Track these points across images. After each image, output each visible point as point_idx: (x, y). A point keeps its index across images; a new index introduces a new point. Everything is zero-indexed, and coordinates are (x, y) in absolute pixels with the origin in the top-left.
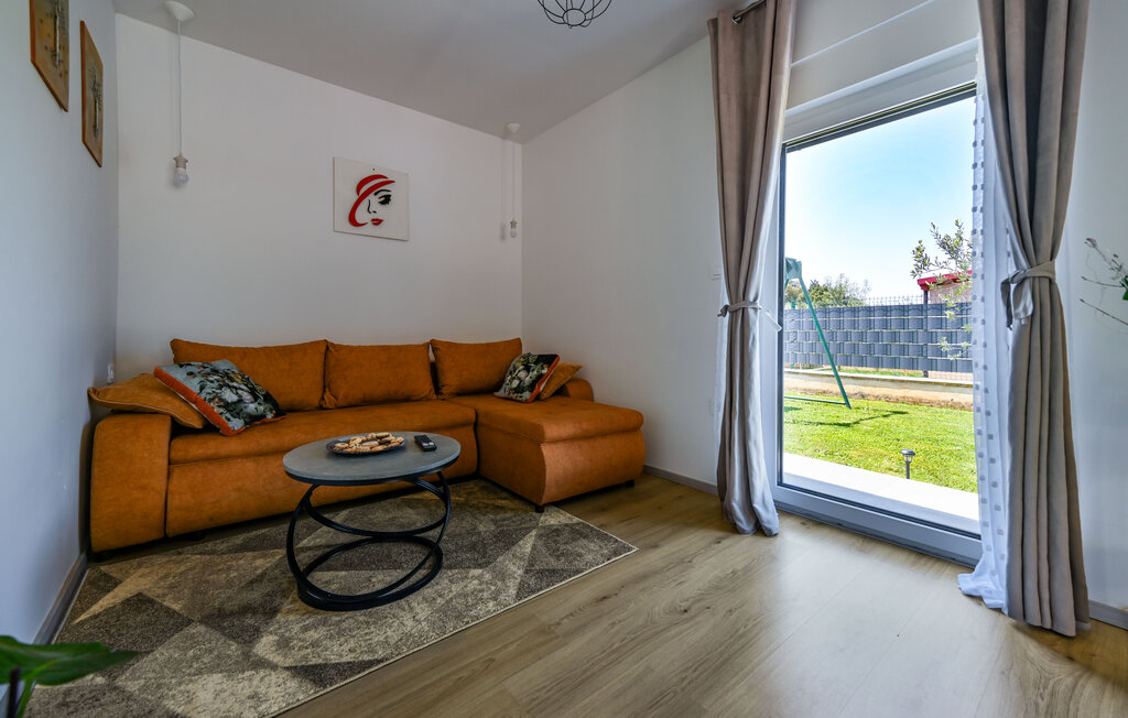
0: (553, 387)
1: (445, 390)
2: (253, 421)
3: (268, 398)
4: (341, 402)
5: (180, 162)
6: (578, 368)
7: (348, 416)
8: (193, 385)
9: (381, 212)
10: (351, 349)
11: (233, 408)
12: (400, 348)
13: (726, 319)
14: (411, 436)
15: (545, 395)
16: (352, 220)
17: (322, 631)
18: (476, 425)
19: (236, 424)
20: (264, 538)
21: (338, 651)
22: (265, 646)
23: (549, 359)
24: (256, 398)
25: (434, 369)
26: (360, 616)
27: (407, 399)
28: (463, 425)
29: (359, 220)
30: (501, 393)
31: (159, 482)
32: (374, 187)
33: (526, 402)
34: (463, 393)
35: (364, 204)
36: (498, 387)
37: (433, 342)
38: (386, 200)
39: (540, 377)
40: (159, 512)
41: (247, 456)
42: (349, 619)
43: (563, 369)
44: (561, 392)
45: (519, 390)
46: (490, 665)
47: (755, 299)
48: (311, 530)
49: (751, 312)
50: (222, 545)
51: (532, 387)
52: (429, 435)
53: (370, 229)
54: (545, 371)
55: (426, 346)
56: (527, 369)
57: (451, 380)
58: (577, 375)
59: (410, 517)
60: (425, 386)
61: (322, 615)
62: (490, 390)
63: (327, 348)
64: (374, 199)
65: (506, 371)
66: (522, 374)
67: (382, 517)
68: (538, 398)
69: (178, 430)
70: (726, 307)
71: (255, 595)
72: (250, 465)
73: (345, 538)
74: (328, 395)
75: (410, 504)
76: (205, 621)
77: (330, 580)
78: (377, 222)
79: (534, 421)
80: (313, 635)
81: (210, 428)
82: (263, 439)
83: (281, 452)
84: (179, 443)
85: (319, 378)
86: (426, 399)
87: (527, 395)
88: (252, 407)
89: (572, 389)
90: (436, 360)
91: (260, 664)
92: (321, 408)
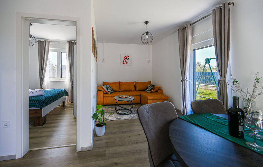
0: (155, 91)
1: (136, 90)
2: (111, 93)
3: (113, 90)
4: (121, 91)
5: (103, 60)
6: (160, 87)
7: (122, 93)
8: (105, 89)
9: (127, 61)
10: (123, 83)
11: (109, 91)
12: (130, 83)
13: (182, 82)
14: (128, 96)
15: (153, 92)
16: (123, 63)
17: (118, 116)
18: (140, 96)
19: (110, 93)
20: (113, 107)
21: (119, 117)
22: (113, 116)
23: (154, 86)
24: (111, 90)
25: (135, 86)
26: (122, 115)
27: (131, 91)
28: (138, 96)
29: (124, 63)
30: (145, 91)
31: (103, 98)
32: (126, 58)
33: (149, 93)
34: (140, 90)
35: (125, 60)
36: (145, 90)
37: (135, 82)
38: (128, 59)
39: (152, 89)
40: (103, 102)
41: (111, 97)
42: (121, 115)
43: (157, 87)
44: (157, 91)
45: (148, 91)
46: (134, 122)
47: (186, 79)
48: (118, 107)
49: (185, 81)
50: (109, 107)
51: (150, 90)
52: (131, 96)
53: (126, 64)
54: (153, 88)
55: (134, 82)
56: (150, 87)
57: (138, 88)
58: (160, 88)
59: (129, 107)
60: (133, 89)
61: (118, 115)
62: (144, 90)
63: (120, 83)
64: (126, 59)
65: (147, 87)
66: (149, 88)
67: (126, 107)
68: (152, 92)
69: (104, 93)
70: (182, 80)
71: (112, 112)
72: (111, 98)
73: (121, 108)
74: (120, 90)
75: (130, 106)
76: (108, 113)
77: (119, 112)
78: (127, 63)
79: (147, 96)
80: (117, 116)
81: (107, 93)
82: (112, 95)
83: (114, 97)
84: (104, 94)
85: (119, 87)
86: (134, 91)
87: (149, 92)
88: (111, 91)
89: (159, 91)
90: (135, 85)
91: (113, 117)
92: (119, 91)
